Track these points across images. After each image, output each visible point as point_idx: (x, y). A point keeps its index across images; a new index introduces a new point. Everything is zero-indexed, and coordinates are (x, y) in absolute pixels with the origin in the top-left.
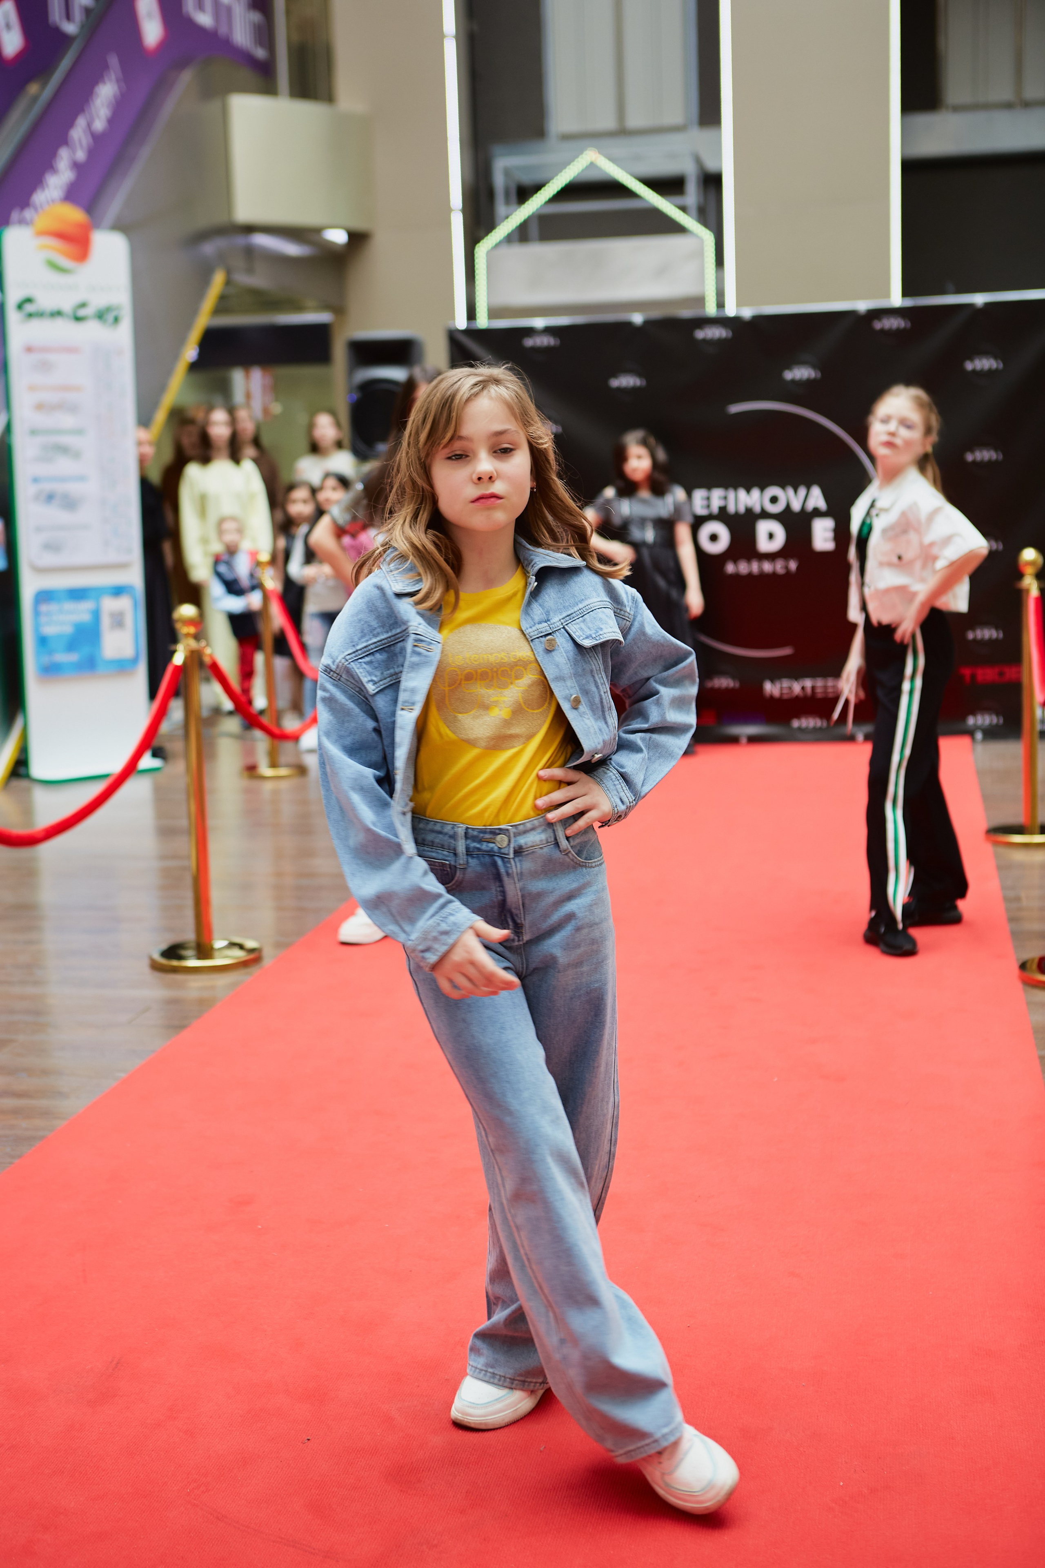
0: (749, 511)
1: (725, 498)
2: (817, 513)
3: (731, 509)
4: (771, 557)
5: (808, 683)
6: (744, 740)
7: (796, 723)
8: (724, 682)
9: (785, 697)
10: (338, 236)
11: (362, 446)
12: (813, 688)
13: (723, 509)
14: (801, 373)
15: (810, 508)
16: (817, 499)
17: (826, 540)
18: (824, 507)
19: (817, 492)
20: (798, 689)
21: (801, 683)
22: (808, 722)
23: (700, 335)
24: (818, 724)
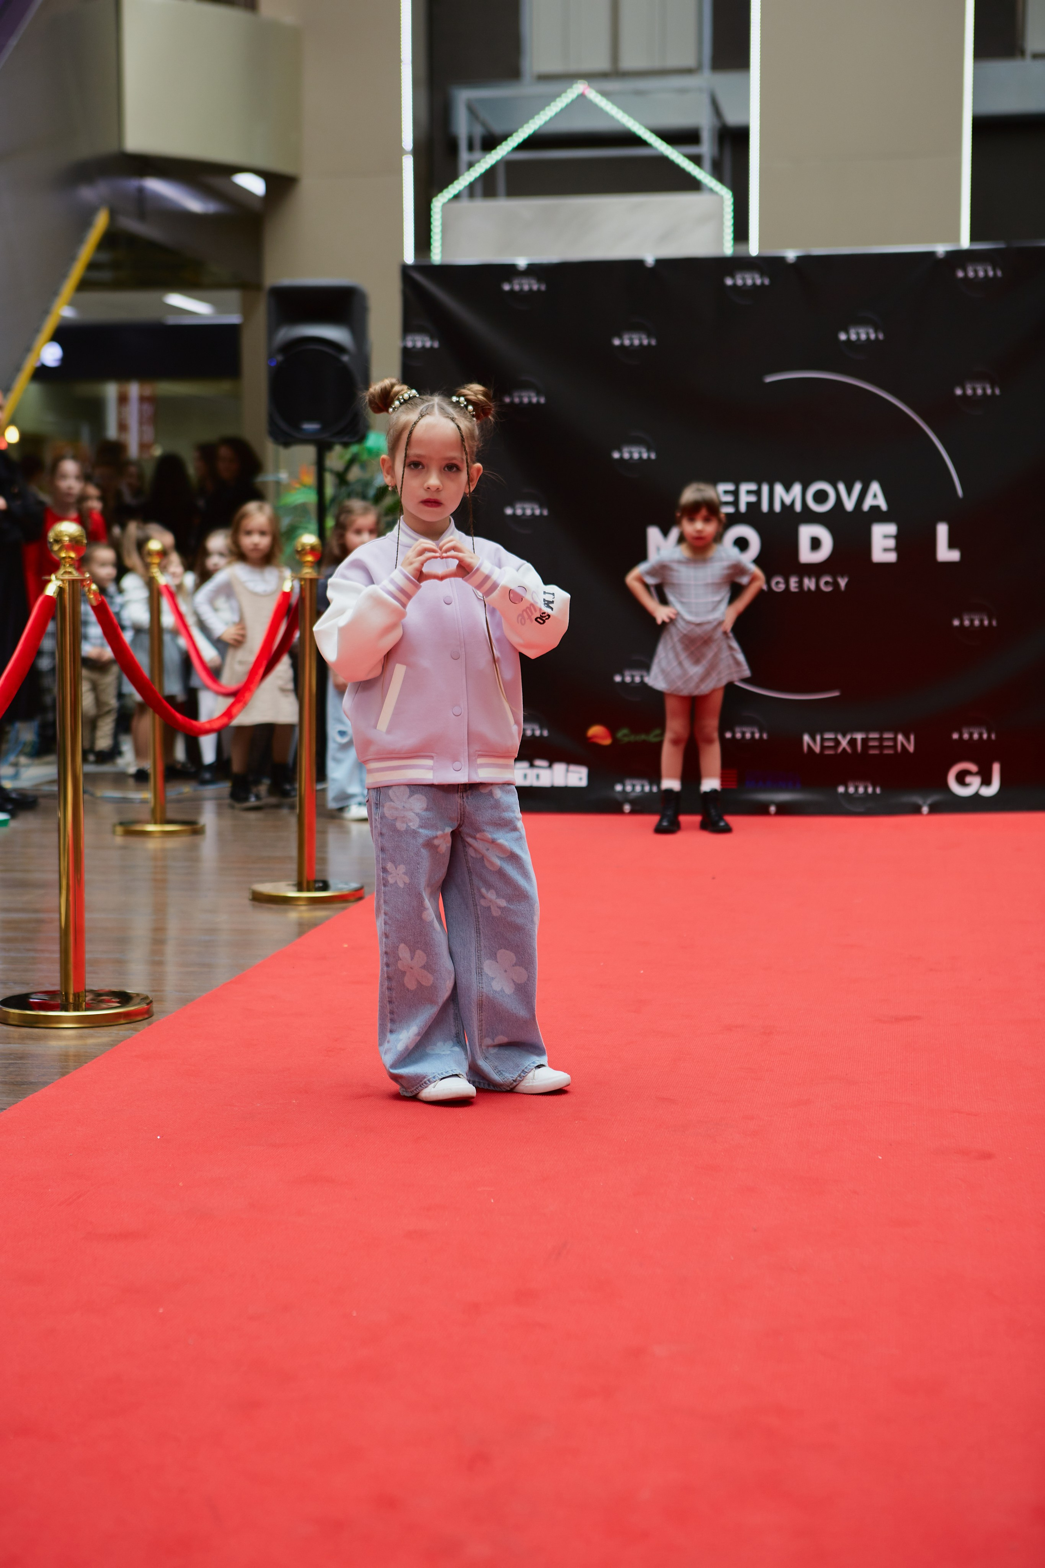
0: (787, 509)
1: (758, 493)
2: (876, 515)
3: (765, 507)
4: (814, 570)
5: (859, 736)
6: (773, 809)
7: (841, 789)
8: (749, 733)
9: (828, 752)
10: (254, 185)
11: (283, 425)
12: (865, 741)
13: (753, 507)
14: (860, 334)
15: (866, 507)
16: (875, 496)
17: (886, 550)
18: (884, 507)
19: (875, 487)
20: (844, 743)
21: (848, 737)
22: (856, 788)
23: (729, 282)
24: (870, 790)
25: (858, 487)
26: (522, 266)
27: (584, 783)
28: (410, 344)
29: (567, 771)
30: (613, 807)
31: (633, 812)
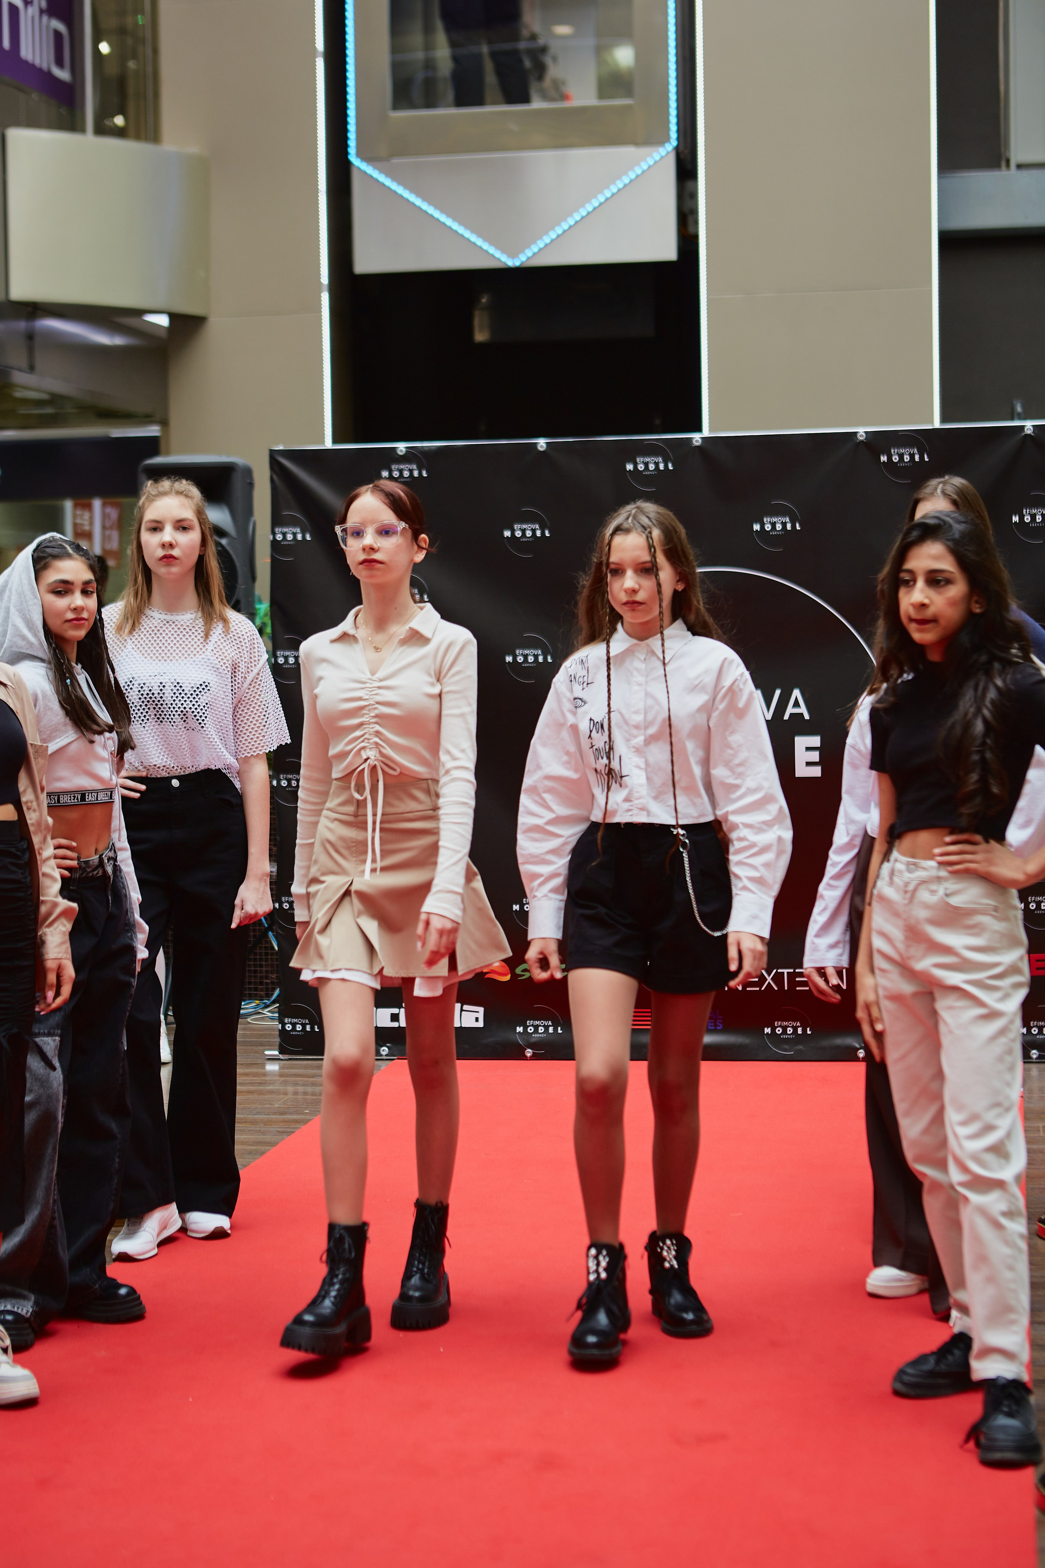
2: (798, 725)
5: (786, 971)
7: (768, 1030)
9: (752, 990)
12: (792, 976)
14: (775, 524)
15: (786, 717)
16: (796, 704)
17: (809, 764)
18: (807, 717)
19: (796, 693)
20: (769, 979)
21: (775, 971)
22: (785, 1029)
23: (630, 467)
24: (800, 1031)
25: (778, 692)
26: (401, 451)
27: (481, 1024)
28: (279, 537)
29: (462, 1010)
30: (513, 1052)
31: (535, 1057)
